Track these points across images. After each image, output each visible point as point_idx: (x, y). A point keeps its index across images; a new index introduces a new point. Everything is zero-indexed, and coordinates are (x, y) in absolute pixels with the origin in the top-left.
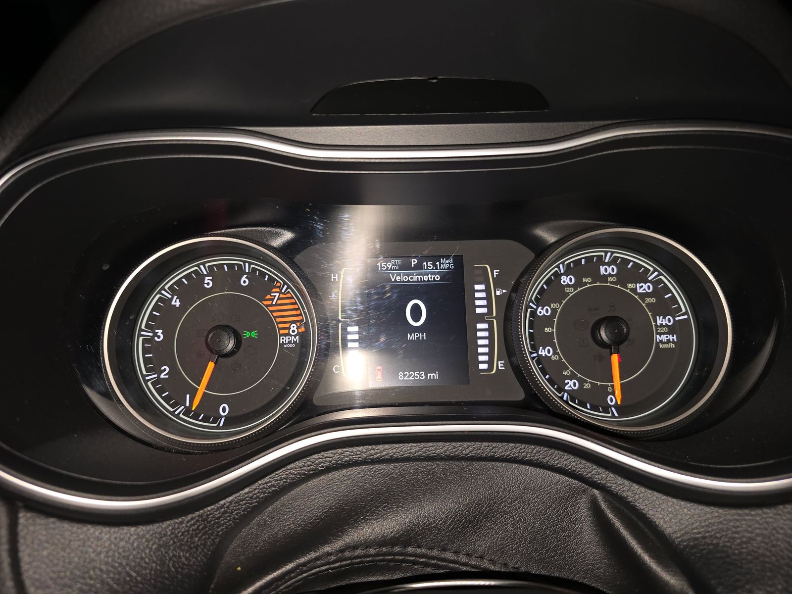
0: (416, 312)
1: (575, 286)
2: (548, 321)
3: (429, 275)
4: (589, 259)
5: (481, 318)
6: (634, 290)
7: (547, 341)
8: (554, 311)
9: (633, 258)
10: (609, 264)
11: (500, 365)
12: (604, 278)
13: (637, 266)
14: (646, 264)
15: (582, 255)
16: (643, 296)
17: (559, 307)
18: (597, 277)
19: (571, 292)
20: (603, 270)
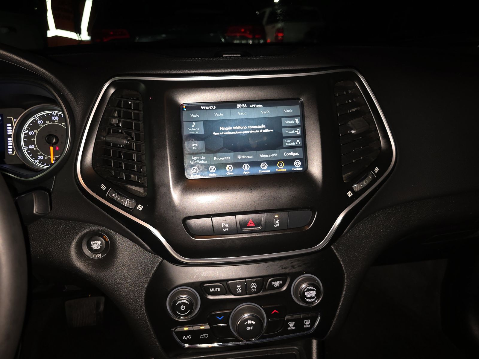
1: (43, 124)
2: (33, 136)
4: (48, 114)
5: (10, 136)
7: (32, 143)
8: (35, 133)
10: (55, 116)
11: (16, 152)
12: (54, 121)
15: (45, 113)
17: (37, 131)
18: (51, 121)
19: (42, 126)
20: (53, 118)
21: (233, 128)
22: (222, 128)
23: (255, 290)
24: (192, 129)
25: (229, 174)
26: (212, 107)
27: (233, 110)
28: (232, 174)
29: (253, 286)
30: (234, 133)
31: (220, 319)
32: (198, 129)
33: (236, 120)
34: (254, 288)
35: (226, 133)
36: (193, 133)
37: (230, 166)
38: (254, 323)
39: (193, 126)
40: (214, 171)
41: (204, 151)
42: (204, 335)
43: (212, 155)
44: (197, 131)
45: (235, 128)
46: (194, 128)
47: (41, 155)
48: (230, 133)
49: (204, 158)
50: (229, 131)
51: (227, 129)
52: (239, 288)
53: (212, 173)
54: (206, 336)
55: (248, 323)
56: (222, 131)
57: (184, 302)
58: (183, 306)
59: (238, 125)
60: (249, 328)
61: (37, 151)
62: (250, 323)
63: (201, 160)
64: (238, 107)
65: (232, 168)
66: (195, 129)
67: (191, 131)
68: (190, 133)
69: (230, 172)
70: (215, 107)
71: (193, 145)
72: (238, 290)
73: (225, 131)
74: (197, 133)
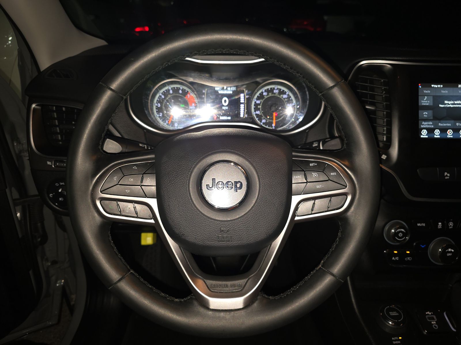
0: (225, 101)
1: (267, 95)
2: (259, 104)
3: (229, 91)
4: (271, 88)
5: (242, 103)
6: (282, 97)
7: (259, 109)
8: (261, 102)
9: (283, 88)
10: (276, 90)
11: (246, 116)
12: (275, 94)
13: (283, 91)
14: (286, 90)
15: (269, 87)
16: (284, 99)
17: (262, 101)
18: (273, 93)
19: (266, 97)
20: (275, 91)
21: (454, 102)
22: (446, 102)
23: (452, 227)
24: (424, 102)
25: (450, 137)
26: (440, 86)
27: (455, 89)
28: (452, 137)
29: (451, 224)
30: (455, 106)
31: (423, 247)
32: (429, 102)
33: (457, 96)
34: (451, 226)
35: (449, 106)
36: (425, 104)
37: (450, 131)
38: (453, 251)
39: (425, 99)
40: (438, 134)
41: (432, 118)
42: (409, 258)
43: (438, 121)
44: (428, 103)
45: (456, 102)
46: (425, 100)
47: (264, 119)
48: (452, 106)
49: (431, 123)
50: (452, 104)
51: (450, 103)
52: (440, 225)
53: (437, 135)
54: (410, 259)
55: (449, 251)
56: (446, 104)
57: (402, 231)
58: (401, 234)
59: (458, 100)
60: (449, 255)
61: (261, 116)
62: (450, 251)
63: (429, 125)
64: (459, 87)
65: (451, 132)
66: (426, 102)
67: (423, 103)
68: (423, 104)
69: (450, 135)
70: (442, 86)
71: (424, 113)
72: (439, 226)
73: (448, 104)
74: (428, 104)
